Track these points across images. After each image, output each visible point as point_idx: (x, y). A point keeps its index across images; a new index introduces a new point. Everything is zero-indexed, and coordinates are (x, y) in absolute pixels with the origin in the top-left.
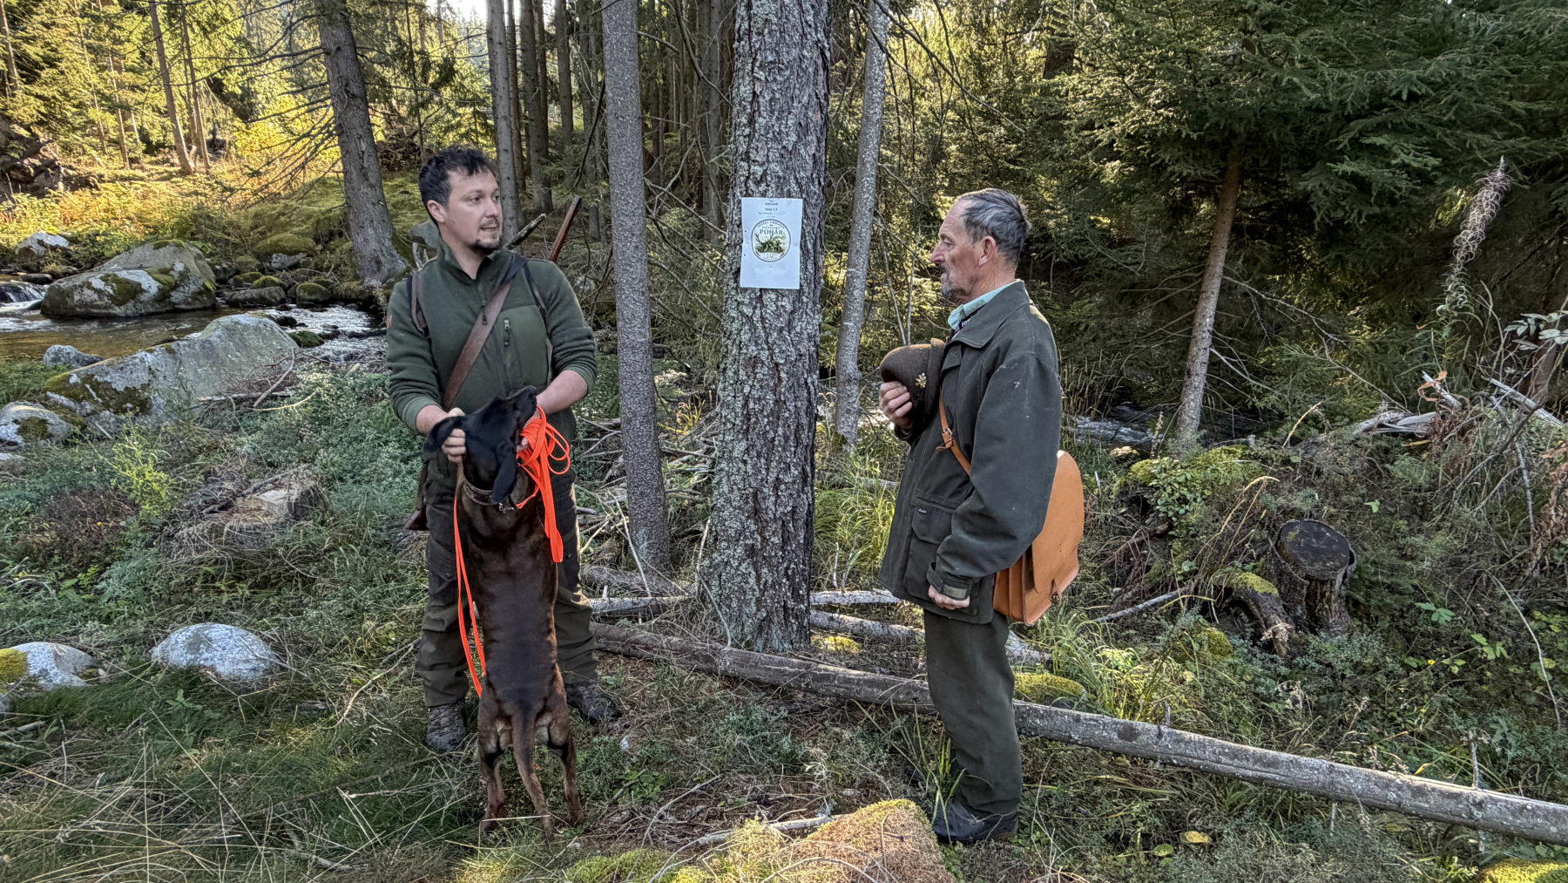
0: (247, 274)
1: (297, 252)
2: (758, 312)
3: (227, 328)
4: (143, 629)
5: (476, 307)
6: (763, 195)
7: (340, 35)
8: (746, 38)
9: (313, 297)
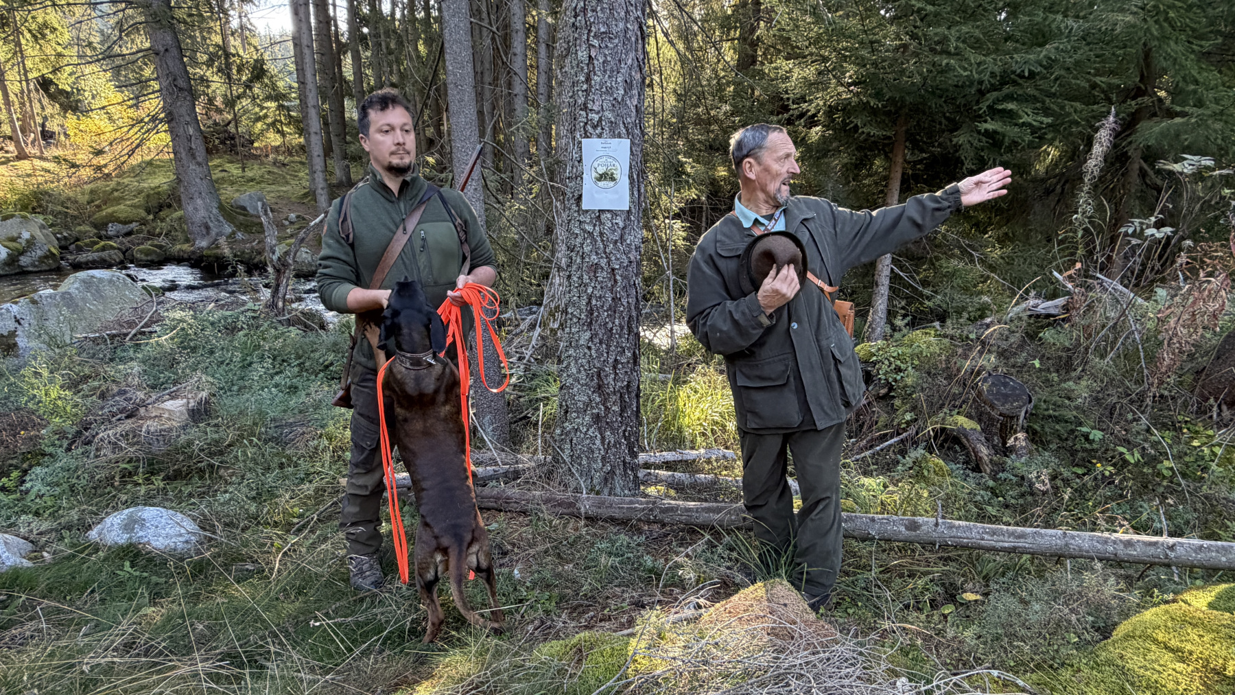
0: (87, 241)
1: (131, 222)
2: (597, 228)
3: (84, 281)
4: (76, 517)
5: (398, 220)
6: (600, 136)
7: (169, 39)
8: (582, 14)
9: (149, 258)
